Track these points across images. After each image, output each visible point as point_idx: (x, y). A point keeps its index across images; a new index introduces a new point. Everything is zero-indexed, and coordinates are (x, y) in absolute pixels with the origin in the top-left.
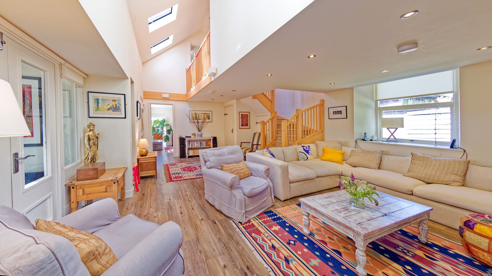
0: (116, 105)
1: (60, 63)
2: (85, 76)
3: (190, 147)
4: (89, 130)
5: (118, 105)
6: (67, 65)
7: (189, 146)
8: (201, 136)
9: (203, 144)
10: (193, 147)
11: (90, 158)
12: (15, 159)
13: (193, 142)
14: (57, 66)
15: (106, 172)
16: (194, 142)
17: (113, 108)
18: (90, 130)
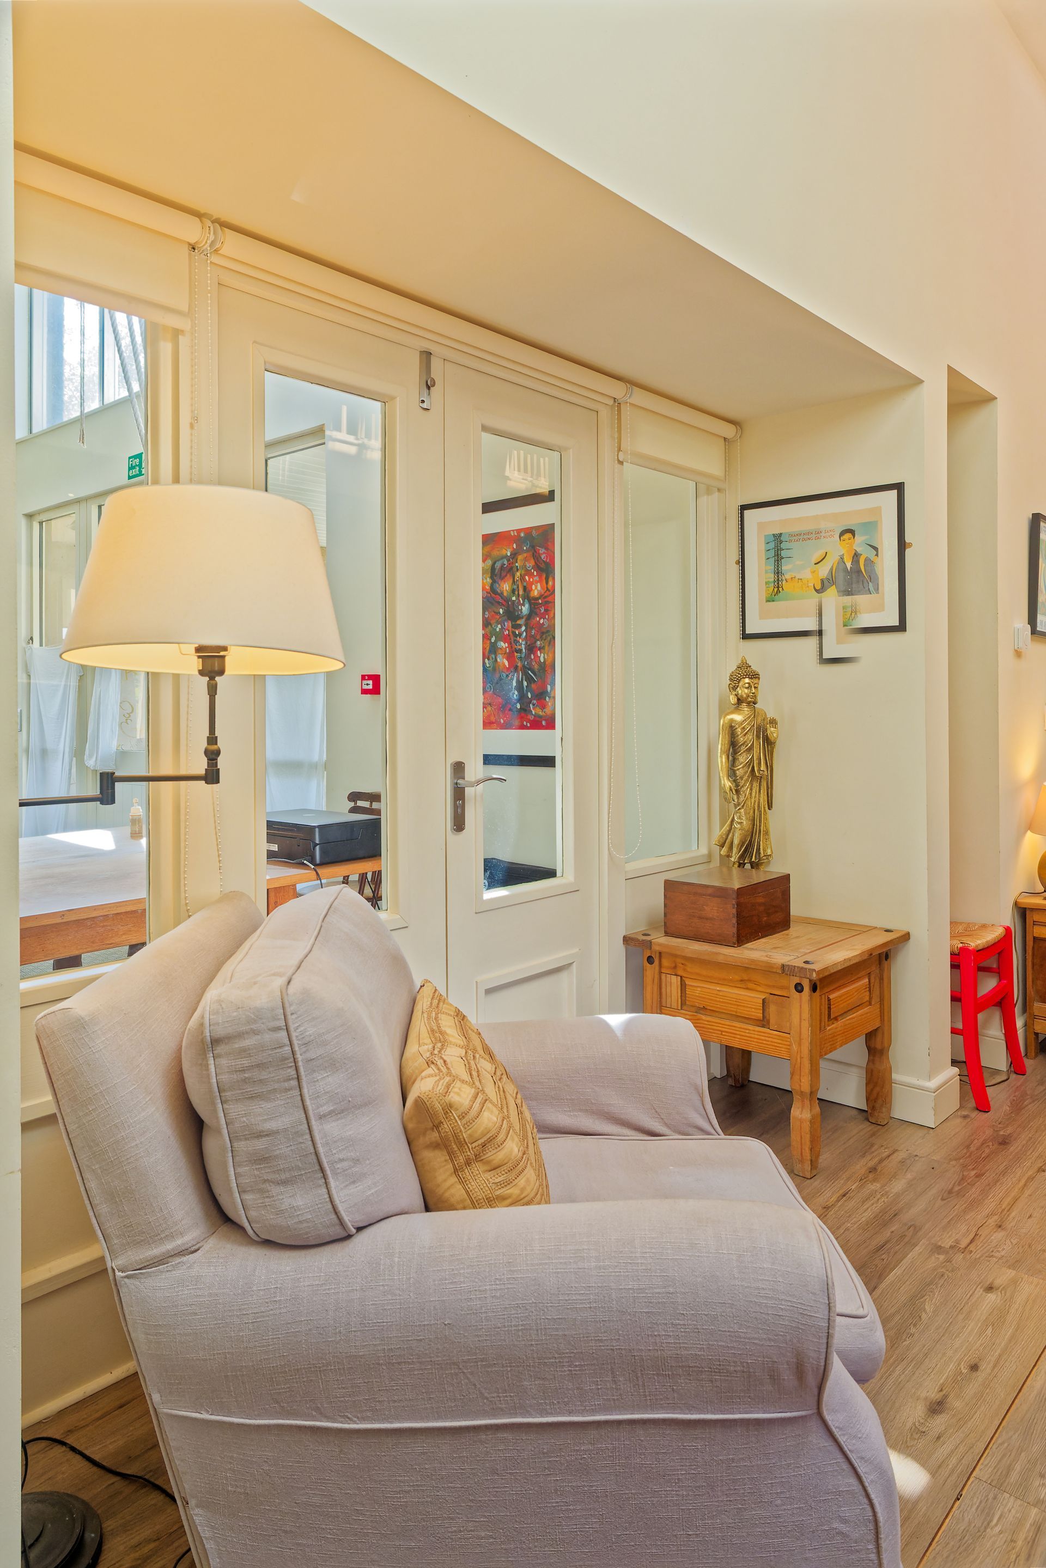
0: (856, 556)
1: (611, 402)
2: (729, 431)
4: (733, 700)
5: (866, 553)
6: (639, 397)
11: (736, 842)
12: (457, 783)
14: (604, 413)
15: (794, 930)
17: (841, 578)
18: (738, 699)
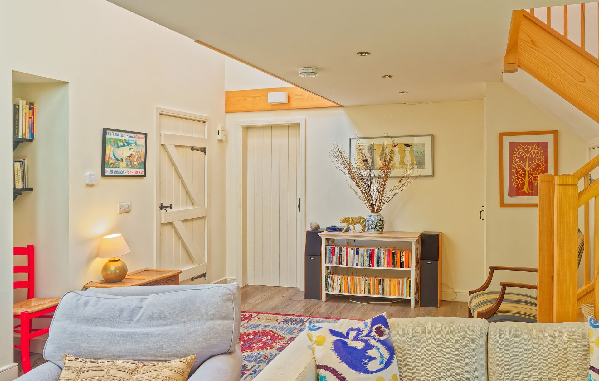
3: (334, 264)
7: (331, 262)
8: (380, 226)
9: (379, 258)
10: (344, 265)
13: (344, 249)
16: (347, 249)
